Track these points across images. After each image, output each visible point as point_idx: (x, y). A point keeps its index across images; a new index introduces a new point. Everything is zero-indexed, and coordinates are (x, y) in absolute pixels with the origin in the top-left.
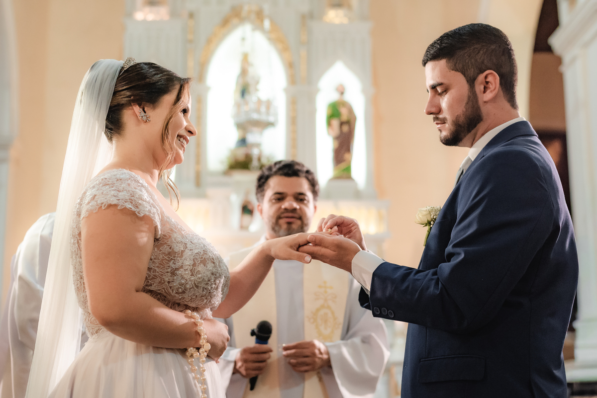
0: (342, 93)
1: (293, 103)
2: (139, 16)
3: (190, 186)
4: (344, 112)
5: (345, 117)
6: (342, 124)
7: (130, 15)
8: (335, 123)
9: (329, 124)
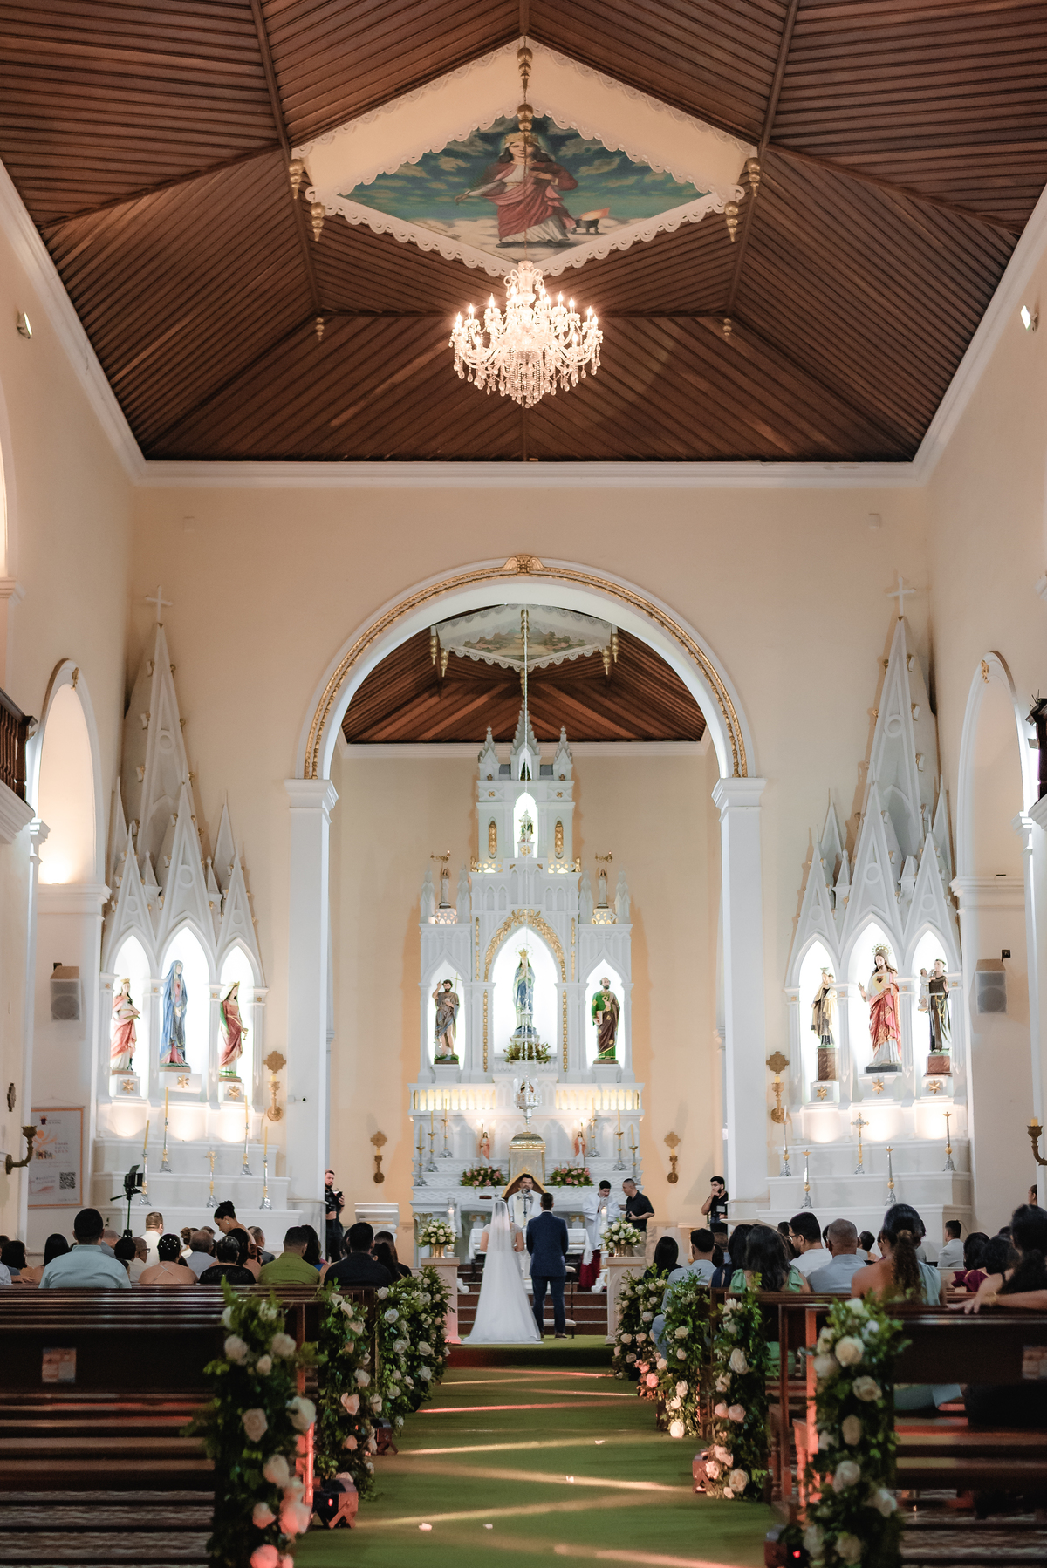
0: (607, 988)
1: (564, 998)
2: (432, 920)
3: (479, 1071)
4: (608, 1003)
5: (608, 1009)
6: (604, 1016)
7: (425, 921)
8: (600, 1013)
9: (595, 1015)
